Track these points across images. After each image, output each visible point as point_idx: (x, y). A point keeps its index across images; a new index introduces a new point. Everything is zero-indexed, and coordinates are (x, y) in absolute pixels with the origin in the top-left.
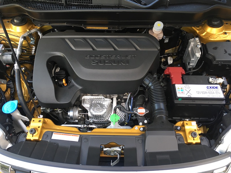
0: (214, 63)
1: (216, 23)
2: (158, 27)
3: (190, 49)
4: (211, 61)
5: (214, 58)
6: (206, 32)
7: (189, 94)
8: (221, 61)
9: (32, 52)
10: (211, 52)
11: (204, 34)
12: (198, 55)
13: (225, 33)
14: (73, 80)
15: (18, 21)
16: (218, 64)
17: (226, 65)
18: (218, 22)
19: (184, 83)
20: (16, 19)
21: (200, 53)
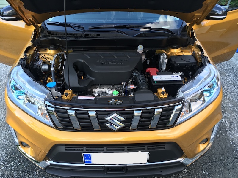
0: (175, 65)
1: (175, 46)
2: (140, 48)
3: (161, 61)
4: (173, 65)
5: (175, 62)
6: (170, 52)
7: (161, 79)
8: (179, 64)
9: (59, 67)
10: (173, 60)
11: (169, 53)
12: (166, 61)
13: (182, 52)
14: (89, 75)
15: (52, 48)
16: (178, 66)
17: (182, 66)
18: (177, 46)
19: (157, 75)
20: (52, 47)
21: (166, 60)
